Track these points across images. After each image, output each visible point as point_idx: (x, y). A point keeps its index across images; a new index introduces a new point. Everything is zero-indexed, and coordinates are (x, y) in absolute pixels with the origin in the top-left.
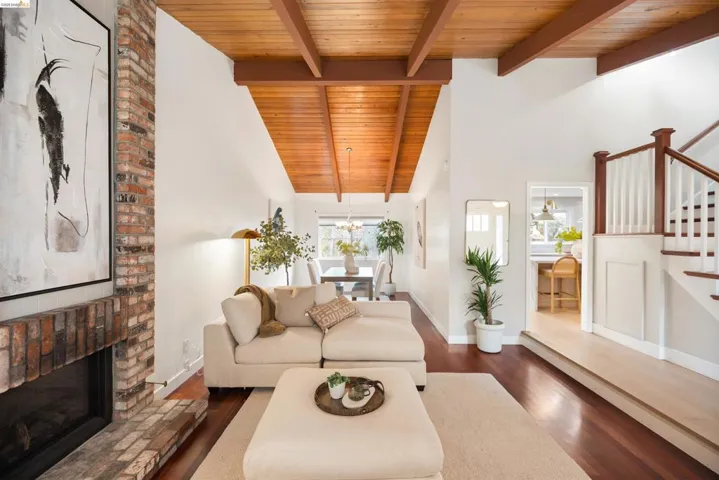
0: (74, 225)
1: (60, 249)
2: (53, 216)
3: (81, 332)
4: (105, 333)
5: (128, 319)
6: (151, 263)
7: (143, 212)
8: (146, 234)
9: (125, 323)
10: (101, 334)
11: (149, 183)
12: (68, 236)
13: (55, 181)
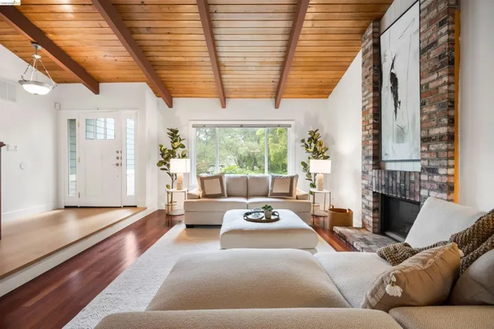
0: (403, 129)
1: (398, 142)
2: (395, 127)
4: (405, 190)
5: (420, 188)
6: (442, 151)
7: (433, 109)
8: (437, 126)
9: (418, 190)
10: (403, 188)
11: (440, 82)
12: (400, 135)
13: (396, 111)
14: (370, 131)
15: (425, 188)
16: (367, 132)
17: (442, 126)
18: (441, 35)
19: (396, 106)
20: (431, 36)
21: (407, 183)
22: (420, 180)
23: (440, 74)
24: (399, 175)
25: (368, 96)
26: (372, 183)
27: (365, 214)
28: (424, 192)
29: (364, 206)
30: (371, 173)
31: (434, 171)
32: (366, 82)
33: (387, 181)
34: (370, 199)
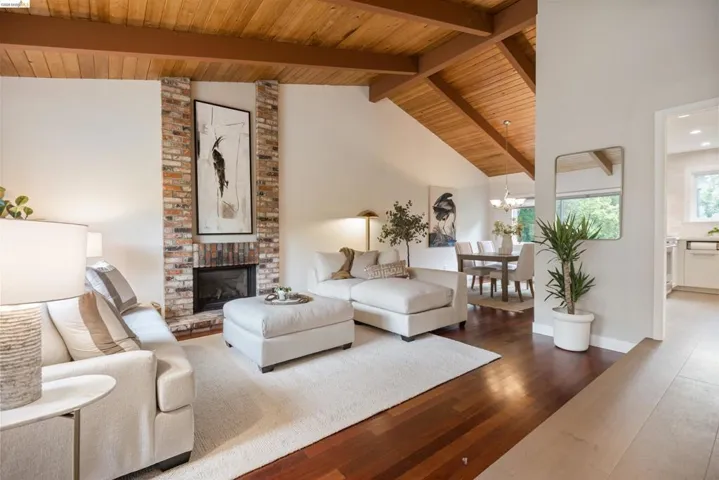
0: (231, 207)
1: (224, 216)
2: (220, 203)
3: (230, 253)
4: (244, 258)
5: (259, 253)
6: (274, 228)
7: (269, 200)
8: (271, 212)
9: (257, 255)
10: (241, 257)
11: (273, 185)
12: (228, 211)
13: (222, 188)
14: (185, 200)
15: (263, 252)
16: (178, 200)
17: (275, 212)
20: (268, 151)
21: (247, 251)
22: (259, 247)
23: (273, 179)
24: (236, 246)
25: (180, 158)
26: (191, 260)
27: (174, 300)
28: (262, 256)
29: (172, 291)
30: (188, 248)
31: (269, 240)
32: (176, 138)
33: (220, 253)
34: (187, 278)
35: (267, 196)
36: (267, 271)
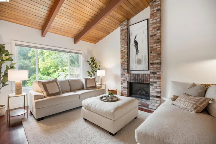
0: (140, 60)
1: (138, 64)
2: (137, 59)
4: (143, 80)
5: (150, 79)
6: (158, 67)
7: (155, 55)
8: (156, 60)
9: (149, 79)
10: (142, 79)
11: (157, 47)
12: (139, 62)
13: (137, 53)
14: (125, 60)
15: (152, 78)
16: (124, 60)
17: (158, 60)
18: (158, 33)
19: (137, 52)
20: (154, 32)
21: (144, 78)
22: (150, 76)
23: (157, 44)
24: (140, 75)
25: (124, 47)
26: (127, 79)
27: (123, 90)
28: (151, 80)
29: (122, 87)
30: (126, 75)
31: (155, 73)
32: (123, 41)
33: (135, 77)
34: (126, 84)
35: (154, 53)
36: (154, 87)
